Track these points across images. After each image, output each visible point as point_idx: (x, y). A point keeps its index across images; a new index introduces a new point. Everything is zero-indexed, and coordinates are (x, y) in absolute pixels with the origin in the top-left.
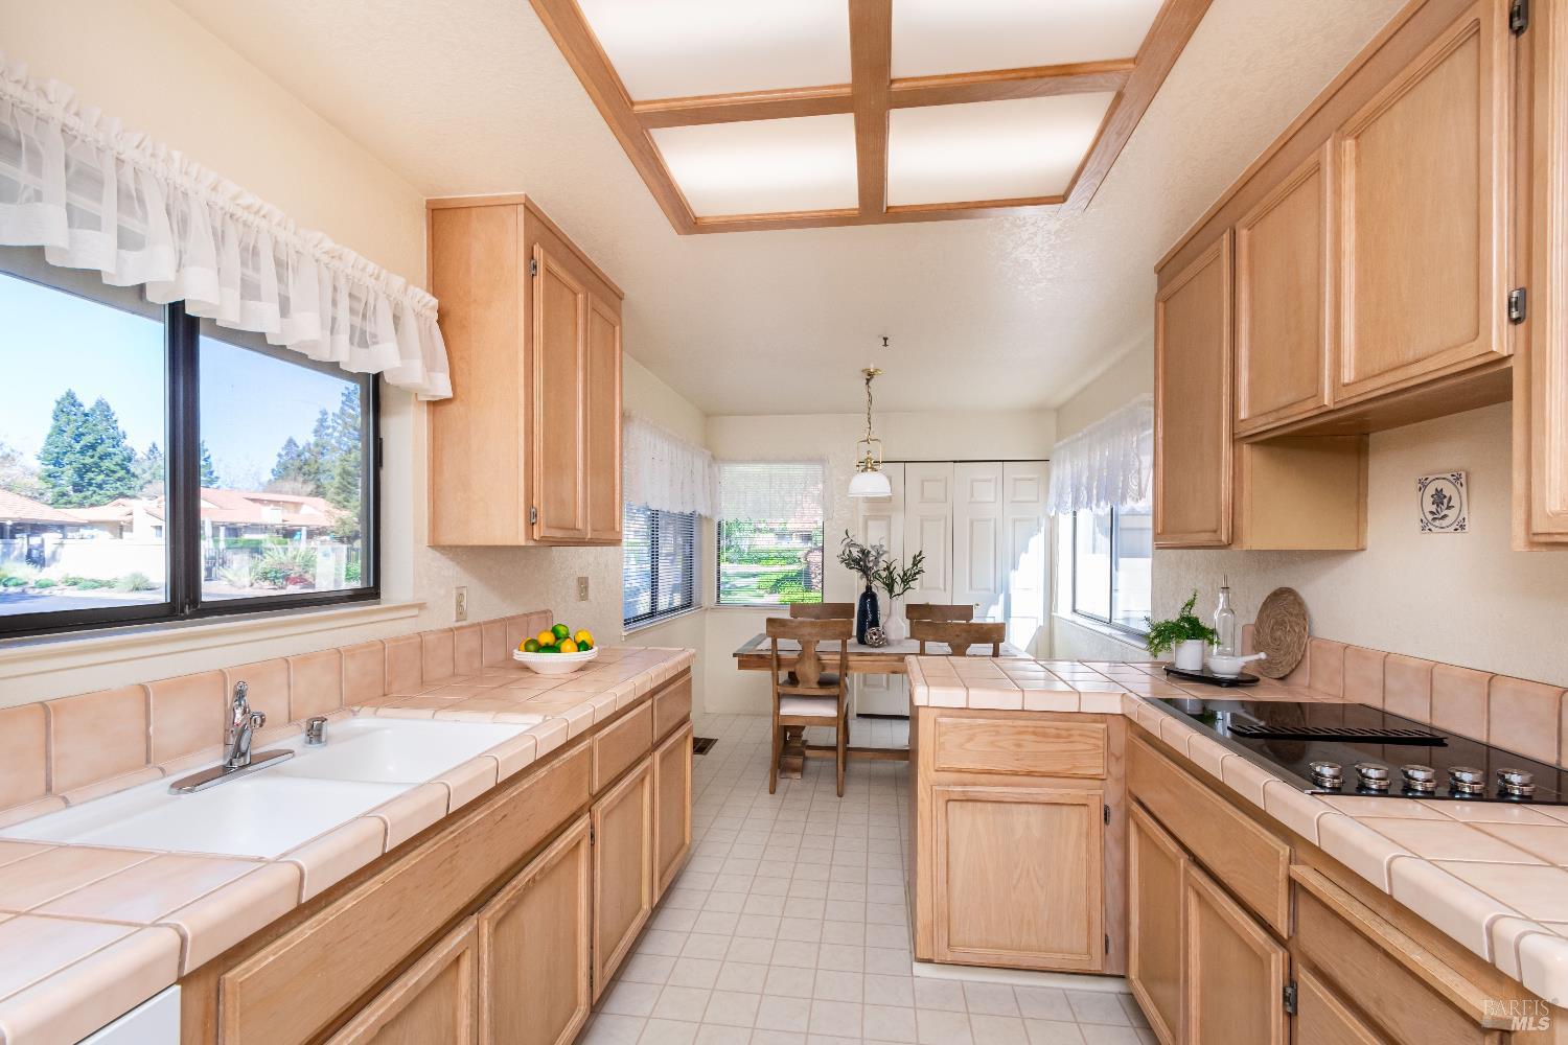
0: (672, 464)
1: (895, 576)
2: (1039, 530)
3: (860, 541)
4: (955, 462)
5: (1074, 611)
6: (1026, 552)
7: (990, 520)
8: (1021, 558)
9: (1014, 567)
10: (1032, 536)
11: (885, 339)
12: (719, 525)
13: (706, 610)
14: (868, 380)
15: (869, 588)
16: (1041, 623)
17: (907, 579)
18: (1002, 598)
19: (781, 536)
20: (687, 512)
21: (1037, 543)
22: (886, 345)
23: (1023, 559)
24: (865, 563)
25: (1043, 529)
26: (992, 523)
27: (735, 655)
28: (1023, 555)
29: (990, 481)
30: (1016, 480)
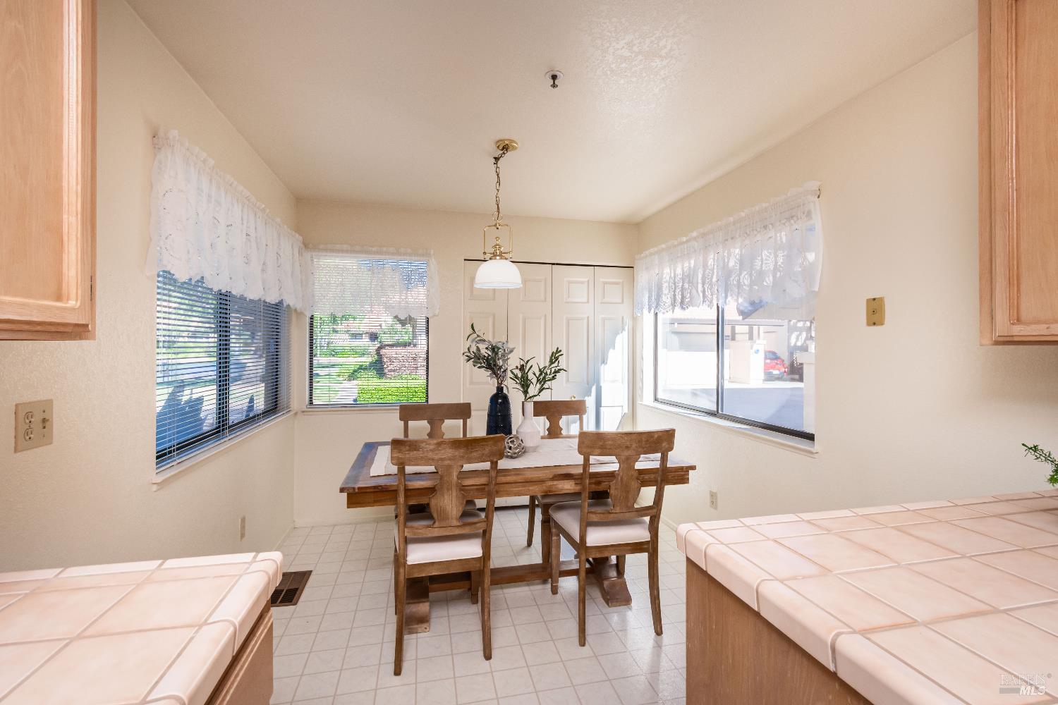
0: (247, 235)
1: (530, 376)
2: (623, 329)
3: (489, 337)
4: (554, 264)
5: (656, 400)
6: (614, 348)
7: (582, 319)
8: (609, 353)
9: (604, 361)
10: (619, 333)
11: (554, 77)
12: (312, 318)
13: (296, 414)
14: (497, 159)
15: (500, 389)
16: (626, 410)
17: (543, 379)
18: (594, 389)
19: (355, 336)
20: (272, 298)
21: (622, 340)
22: (554, 86)
23: (611, 354)
24: (495, 361)
25: (626, 328)
26: (585, 321)
27: (342, 490)
28: (611, 350)
29: (582, 283)
30: (605, 283)
